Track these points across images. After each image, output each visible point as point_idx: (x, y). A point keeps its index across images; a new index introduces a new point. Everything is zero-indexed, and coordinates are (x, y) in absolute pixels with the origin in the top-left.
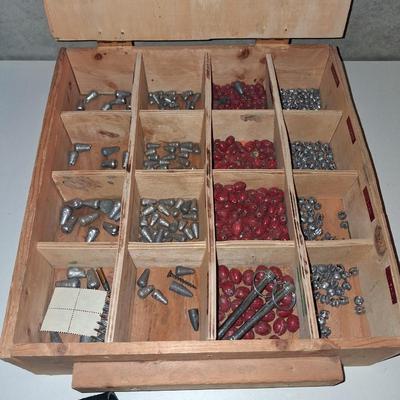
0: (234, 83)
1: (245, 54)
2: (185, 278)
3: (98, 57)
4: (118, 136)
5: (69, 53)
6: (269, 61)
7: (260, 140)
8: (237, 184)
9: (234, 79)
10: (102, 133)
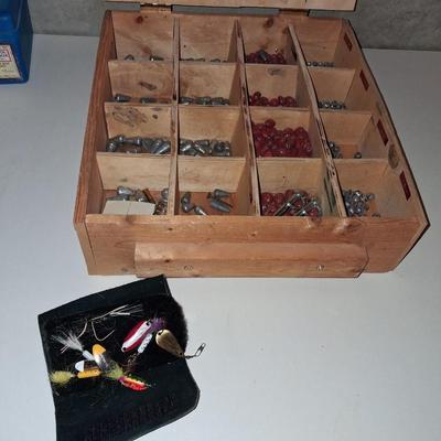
0: (258, 52)
1: (269, 24)
2: (223, 199)
3: (140, 20)
4: (155, 88)
5: (114, 15)
6: (291, 29)
7: (285, 96)
8: (268, 121)
9: (258, 49)
10: (142, 84)
